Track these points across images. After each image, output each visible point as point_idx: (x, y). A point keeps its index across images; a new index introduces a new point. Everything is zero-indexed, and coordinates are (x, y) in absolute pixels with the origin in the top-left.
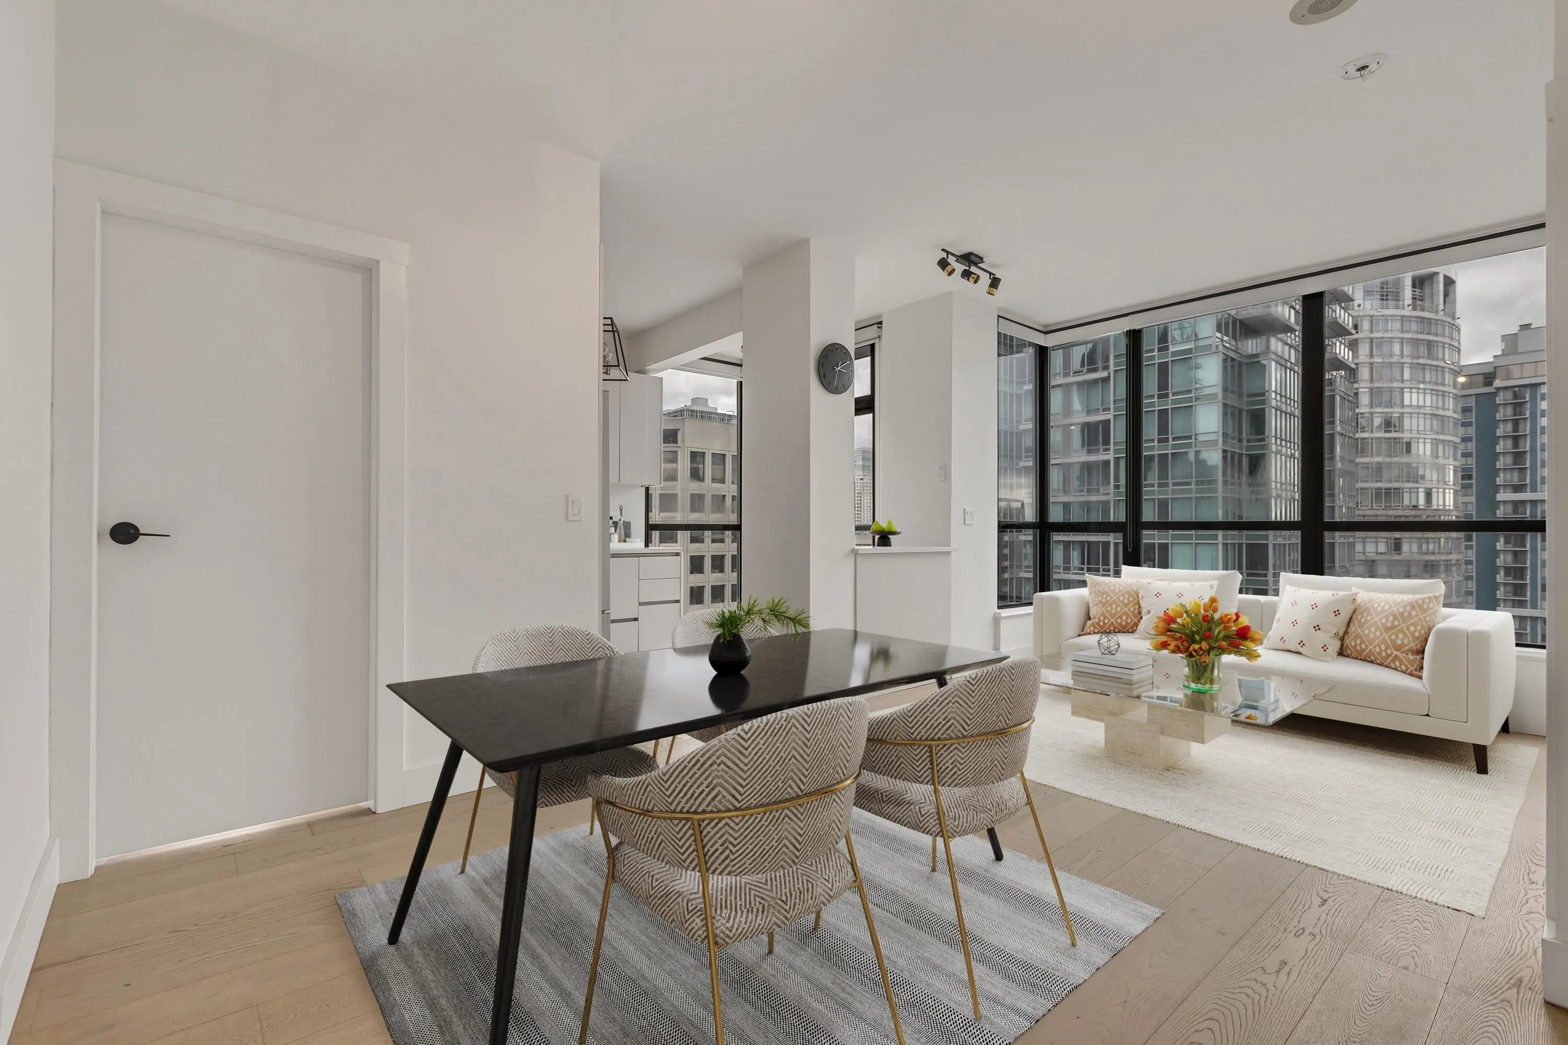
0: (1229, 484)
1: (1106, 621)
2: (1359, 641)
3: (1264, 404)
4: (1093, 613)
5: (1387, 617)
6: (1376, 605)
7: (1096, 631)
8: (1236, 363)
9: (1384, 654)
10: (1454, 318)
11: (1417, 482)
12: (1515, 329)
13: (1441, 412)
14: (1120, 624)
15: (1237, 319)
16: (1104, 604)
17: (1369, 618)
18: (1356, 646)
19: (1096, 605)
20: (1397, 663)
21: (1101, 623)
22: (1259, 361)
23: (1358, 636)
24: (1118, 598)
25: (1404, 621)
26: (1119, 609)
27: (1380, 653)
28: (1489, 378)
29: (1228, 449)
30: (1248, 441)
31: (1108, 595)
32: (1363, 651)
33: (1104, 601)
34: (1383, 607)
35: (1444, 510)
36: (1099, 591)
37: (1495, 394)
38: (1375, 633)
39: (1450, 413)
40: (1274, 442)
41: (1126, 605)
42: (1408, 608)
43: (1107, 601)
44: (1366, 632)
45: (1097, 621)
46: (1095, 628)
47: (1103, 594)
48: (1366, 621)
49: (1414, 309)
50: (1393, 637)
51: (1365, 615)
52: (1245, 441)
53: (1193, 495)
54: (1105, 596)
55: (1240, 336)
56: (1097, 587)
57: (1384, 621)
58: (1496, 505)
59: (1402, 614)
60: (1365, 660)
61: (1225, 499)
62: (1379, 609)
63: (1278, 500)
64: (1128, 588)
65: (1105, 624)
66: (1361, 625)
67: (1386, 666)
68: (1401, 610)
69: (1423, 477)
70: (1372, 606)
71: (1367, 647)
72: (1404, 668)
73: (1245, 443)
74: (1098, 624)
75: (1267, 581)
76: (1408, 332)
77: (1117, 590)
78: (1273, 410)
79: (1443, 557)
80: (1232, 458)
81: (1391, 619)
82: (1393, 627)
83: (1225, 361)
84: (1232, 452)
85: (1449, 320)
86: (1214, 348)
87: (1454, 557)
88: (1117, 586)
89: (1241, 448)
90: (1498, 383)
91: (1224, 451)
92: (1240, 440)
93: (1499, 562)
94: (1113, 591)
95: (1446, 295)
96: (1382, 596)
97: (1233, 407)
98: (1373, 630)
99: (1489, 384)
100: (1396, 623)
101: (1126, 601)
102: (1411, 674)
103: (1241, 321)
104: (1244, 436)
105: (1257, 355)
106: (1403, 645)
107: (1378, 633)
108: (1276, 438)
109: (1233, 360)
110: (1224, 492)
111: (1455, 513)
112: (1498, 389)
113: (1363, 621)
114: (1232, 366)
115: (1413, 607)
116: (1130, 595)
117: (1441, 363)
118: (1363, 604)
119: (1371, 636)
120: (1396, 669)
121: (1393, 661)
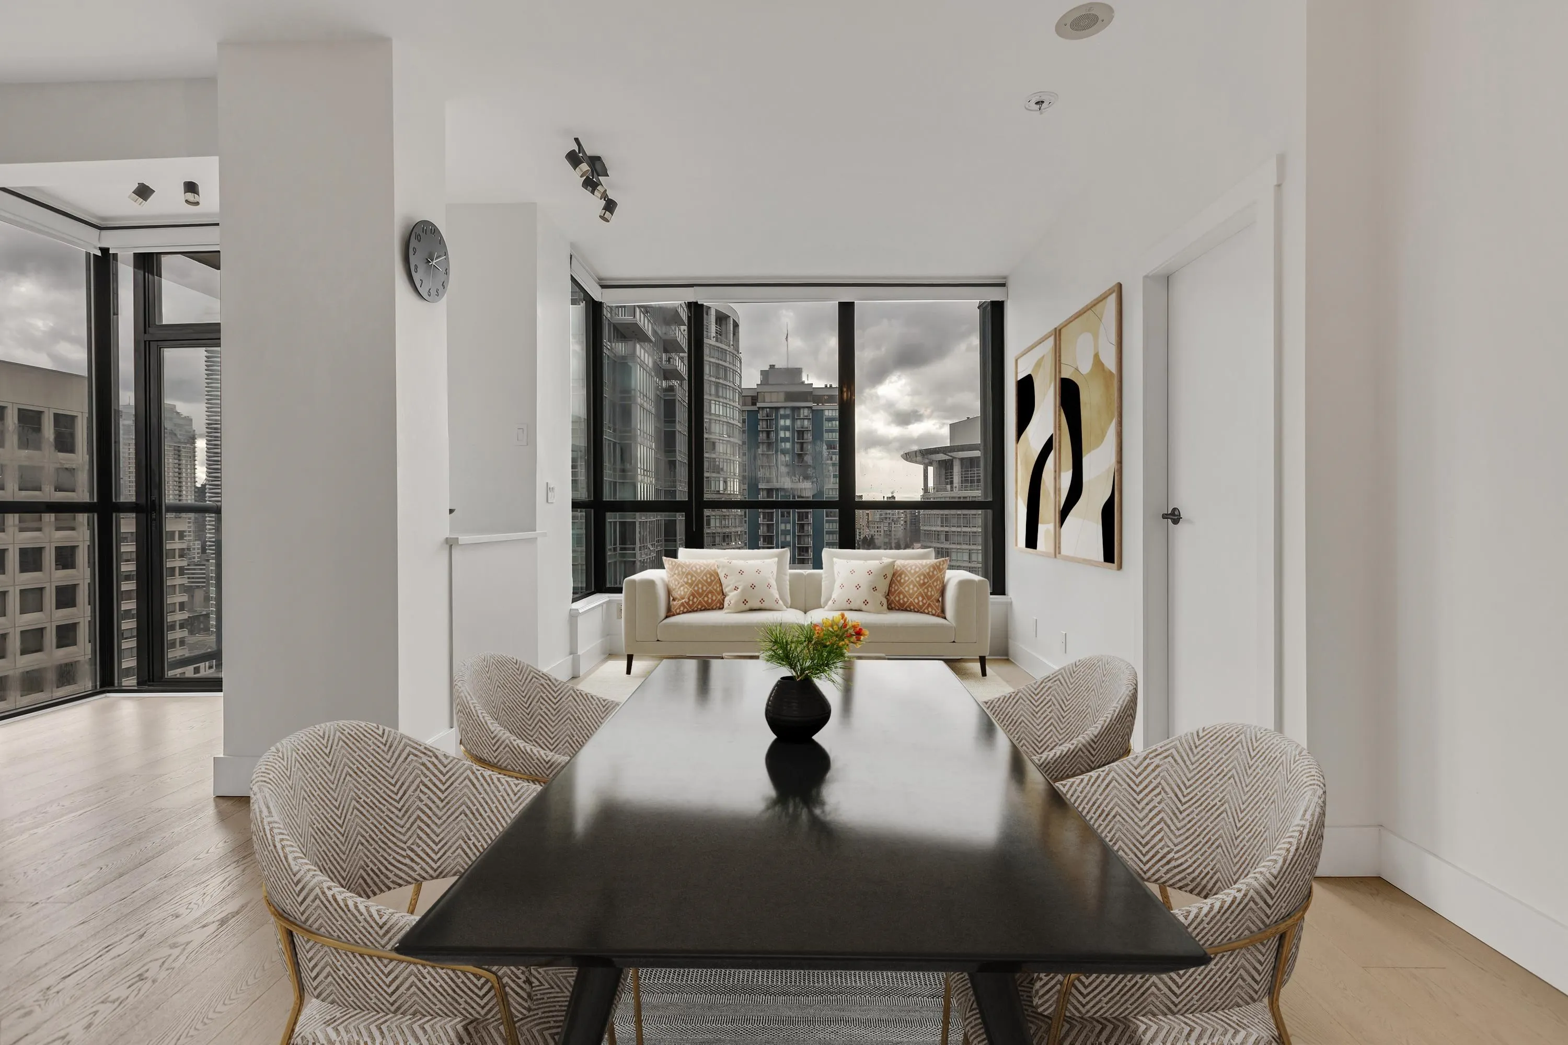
1: (695, 600)
2: (901, 596)
4: (676, 594)
5: (919, 576)
6: (909, 569)
7: (685, 610)
8: (613, 361)
9: (921, 604)
10: (738, 352)
11: (719, 473)
12: (767, 368)
13: (732, 421)
14: (707, 602)
15: (612, 324)
16: (691, 585)
17: (907, 578)
18: (899, 600)
19: (682, 585)
20: (930, 609)
21: (691, 603)
22: (627, 363)
23: (901, 593)
24: (702, 578)
25: (931, 577)
26: (705, 588)
27: (918, 604)
28: (754, 400)
31: (692, 576)
32: (905, 603)
33: (690, 581)
34: (915, 569)
35: (734, 494)
36: (683, 573)
37: (757, 412)
38: (913, 589)
39: (736, 423)
41: (710, 584)
42: (932, 569)
43: (693, 582)
44: (907, 589)
45: (687, 600)
46: (685, 607)
47: (688, 574)
48: (905, 582)
49: (717, 341)
50: (926, 590)
51: (903, 576)
52: (618, 432)
54: (689, 577)
55: (614, 338)
56: (680, 569)
57: (918, 579)
58: (758, 490)
59: (928, 574)
60: (906, 610)
62: (913, 571)
64: (708, 568)
65: (694, 603)
66: (901, 584)
67: (921, 613)
68: (928, 571)
69: (722, 469)
70: (906, 569)
71: (908, 599)
72: (934, 612)
74: (688, 603)
75: (635, 554)
76: (713, 357)
77: (699, 571)
78: (638, 407)
79: (734, 530)
81: (922, 578)
82: (924, 584)
85: (736, 353)
87: (739, 529)
88: (698, 567)
89: (615, 438)
90: (759, 405)
92: (615, 431)
93: (760, 532)
94: (696, 572)
95: (734, 334)
96: (911, 562)
98: (911, 587)
99: (754, 404)
100: (926, 581)
101: (709, 580)
102: (938, 616)
103: (615, 326)
104: (617, 427)
106: (932, 596)
107: (915, 589)
111: (739, 497)
112: (759, 408)
113: (902, 581)
115: (934, 569)
116: (711, 575)
117: (731, 384)
118: (899, 569)
119: (911, 591)
120: (928, 613)
121: (927, 608)
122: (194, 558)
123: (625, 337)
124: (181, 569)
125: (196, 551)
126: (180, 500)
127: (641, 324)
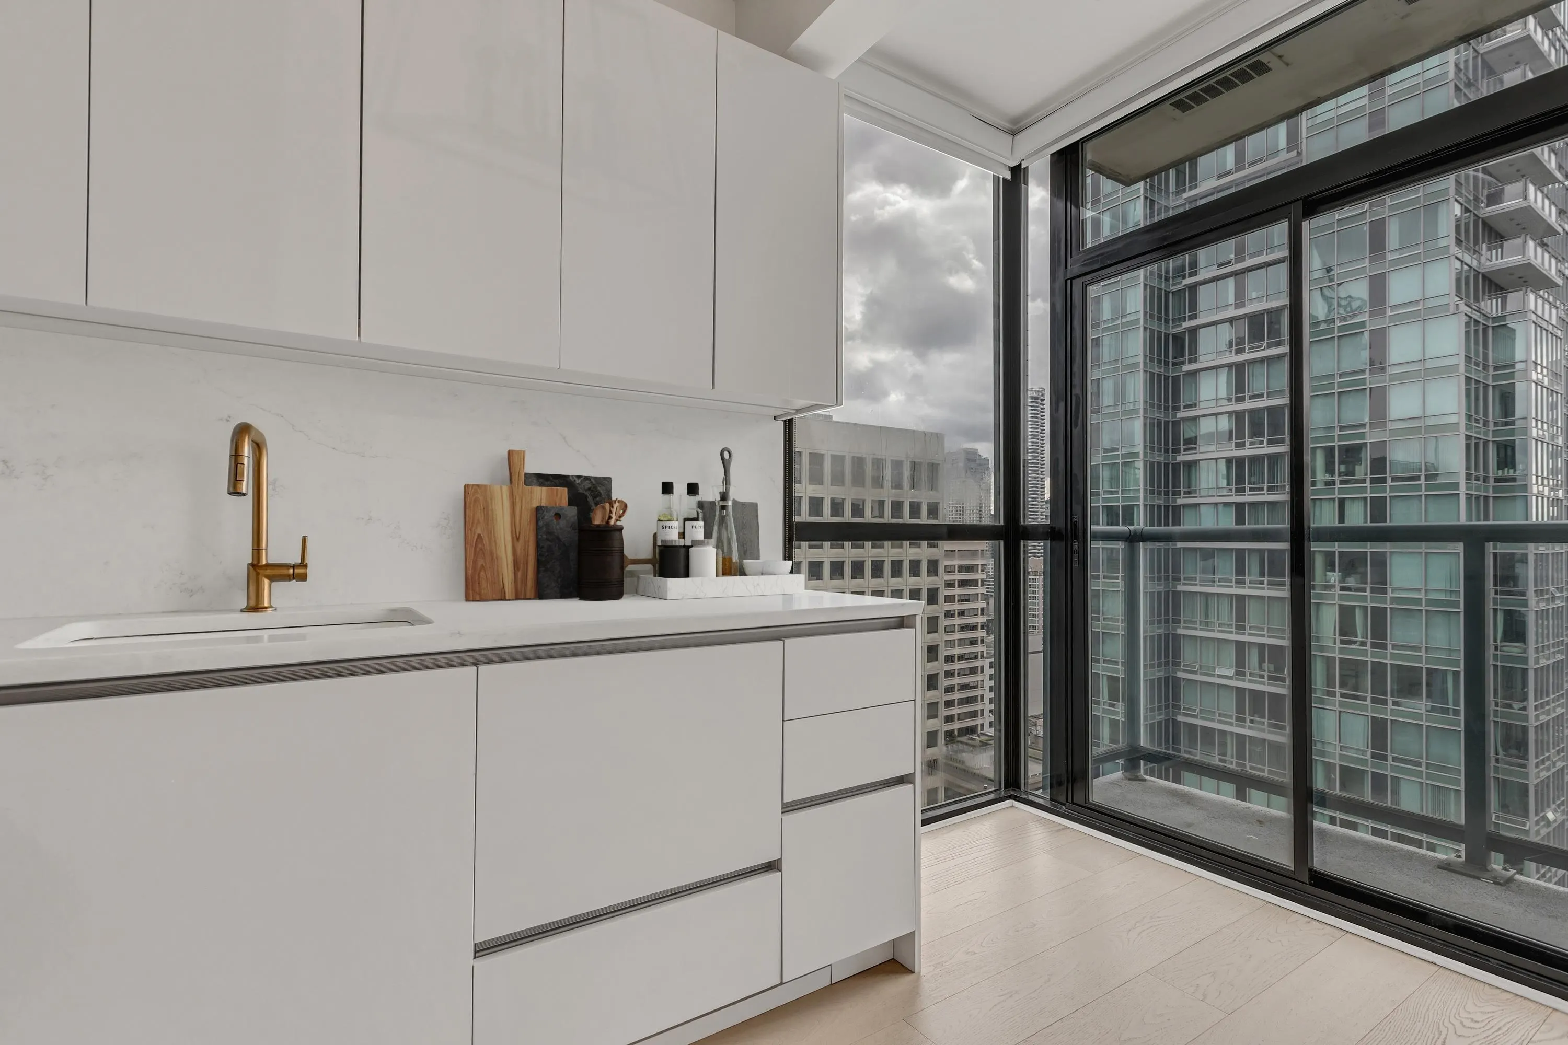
0: (1473, 478)
3: (1513, 379)
8: (1481, 327)
15: (1479, 273)
22: (1505, 325)
29: (1471, 434)
30: (1496, 424)
40: (1534, 425)
52: (1491, 424)
53: (1423, 493)
55: (1484, 293)
61: (1469, 497)
63: (1540, 499)
73: (1491, 427)
78: (1534, 384)
80: (1477, 444)
83: (1467, 324)
84: (1476, 438)
86: (1452, 309)
89: (1486, 434)
91: (1468, 437)
92: (1486, 423)
97: (1477, 382)
103: (1484, 276)
104: (1490, 418)
105: (1503, 318)
108: (1537, 420)
109: (1477, 322)
110: (1467, 489)
114: (1476, 331)
122: (989, 572)
123: (1502, 289)
124: (983, 581)
125: (991, 566)
126: (980, 521)
127: (1537, 262)
